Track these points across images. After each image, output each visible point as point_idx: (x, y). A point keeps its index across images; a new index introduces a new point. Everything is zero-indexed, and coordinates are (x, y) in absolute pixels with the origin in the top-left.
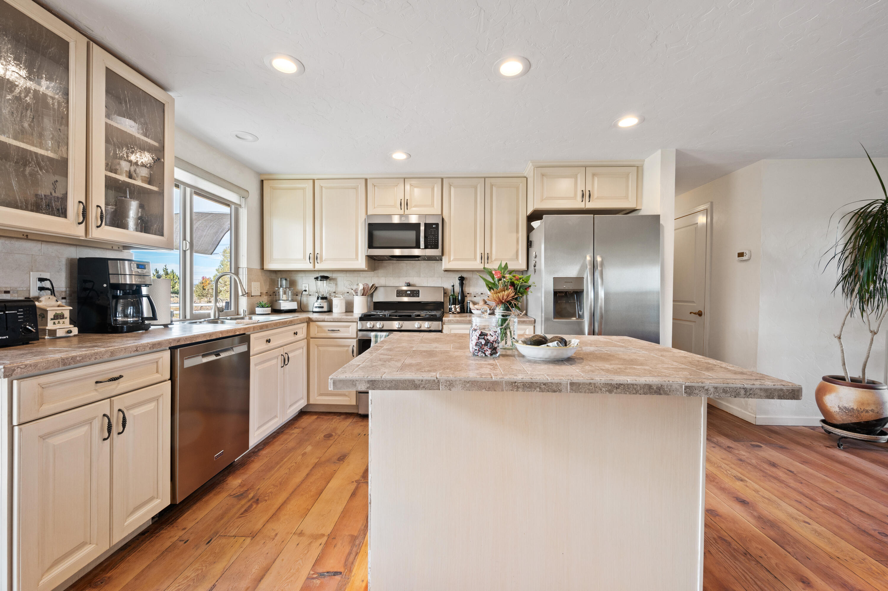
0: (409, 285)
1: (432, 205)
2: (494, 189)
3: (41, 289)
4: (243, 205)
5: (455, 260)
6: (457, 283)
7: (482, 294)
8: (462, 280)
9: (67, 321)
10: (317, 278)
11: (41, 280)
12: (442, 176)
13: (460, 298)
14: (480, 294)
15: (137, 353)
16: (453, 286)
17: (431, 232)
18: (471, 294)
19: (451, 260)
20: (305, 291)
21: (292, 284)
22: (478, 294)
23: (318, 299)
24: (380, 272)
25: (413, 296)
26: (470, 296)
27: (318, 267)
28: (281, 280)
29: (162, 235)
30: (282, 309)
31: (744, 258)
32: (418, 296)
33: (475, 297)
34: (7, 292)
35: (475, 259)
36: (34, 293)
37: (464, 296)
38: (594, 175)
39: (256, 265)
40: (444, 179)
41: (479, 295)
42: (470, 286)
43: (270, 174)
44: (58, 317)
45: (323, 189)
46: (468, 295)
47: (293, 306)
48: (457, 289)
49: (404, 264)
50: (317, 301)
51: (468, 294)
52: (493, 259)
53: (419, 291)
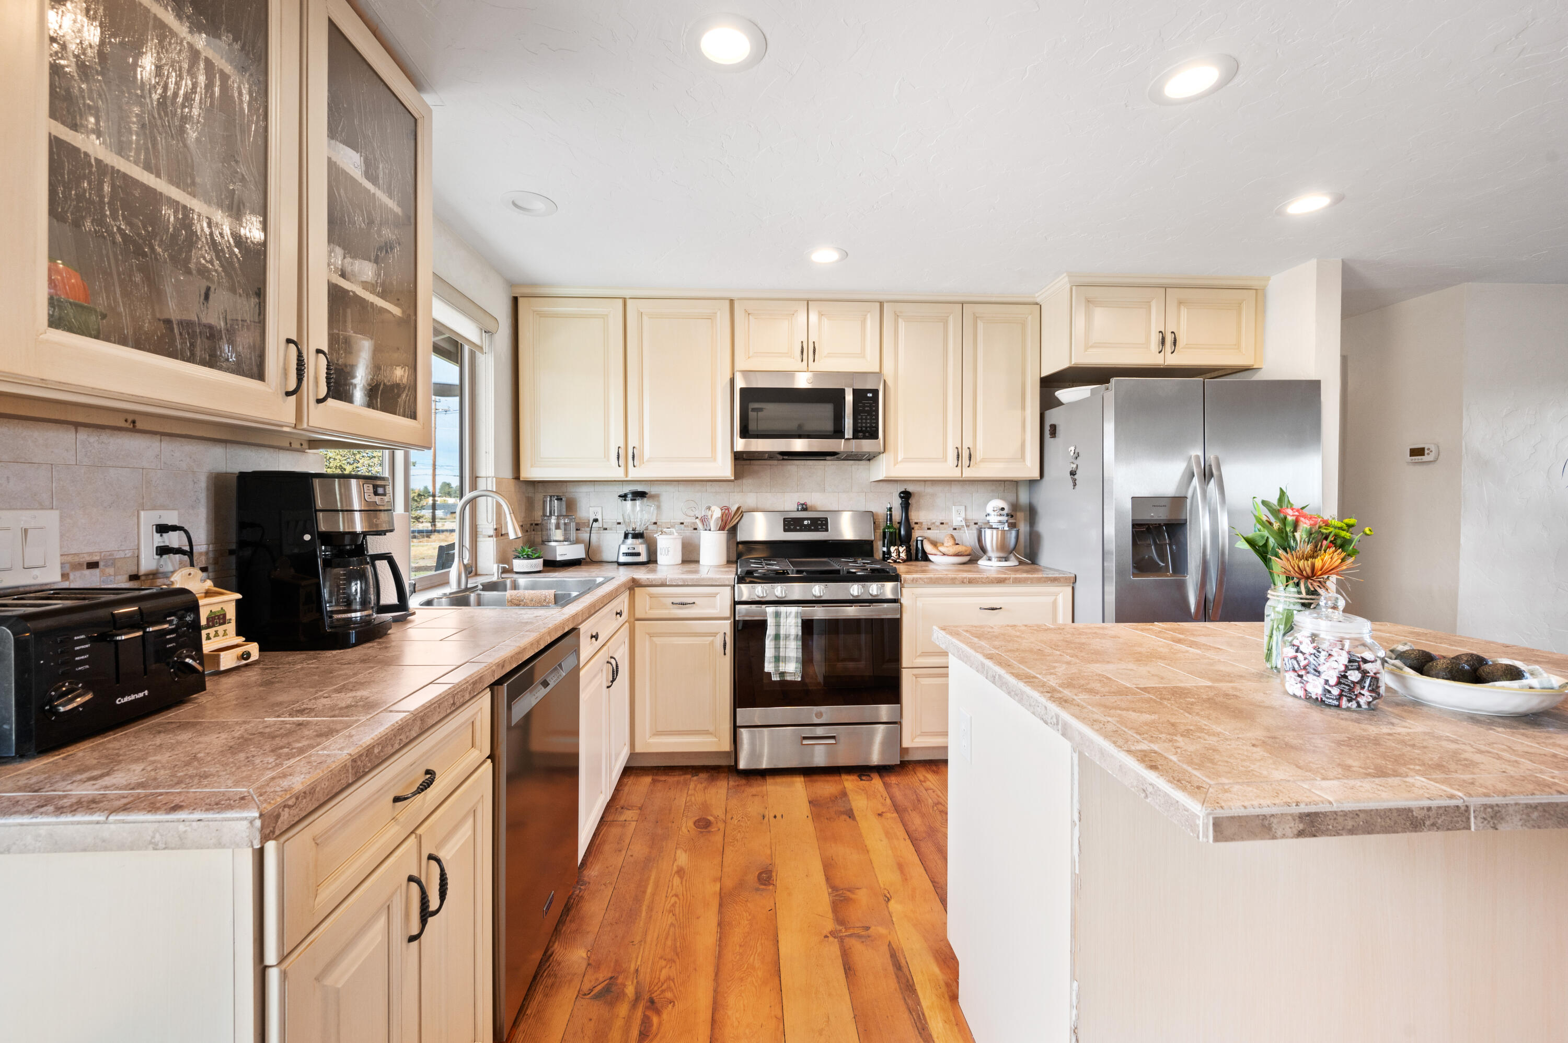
0: (804, 508)
1: (862, 355)
2: (980, 324)
3: (163, 551)
4: (486, 348)
5: (906, 460)
6: (896, 503)
7: (942, 523)
8: (906, 496)
9: (231, 627)
10: (624, 497)
11: (162, 529)
12: (882, 297)
13: (903, 532)
14: (938, 523)
16: (890, 509)
17: (864, 407)
18: (921, 523)
19: (899, 459)
20: (596, 520)
21: (570, 506)
22: (934, 523)
23: (626, 536)
24: (747, 482)
25: (816, 530)
26: (921, 528)
27: (634, 474)
28: (551, 501)
29: (414, 416)
30: (559, 558)
31: (1425, 458)
32: (827, 530)
33: (929, 529)
34: (93, 565)
35: (945, 459)
36: (148, 562)
37: (909, 529)
38: (1180, 303)
39: (507, 473)
40: (885, 305)
41: (937, 526)
42: (918, 509)
43: (534, 285)
44: (218, 619)
45: (645, 318)
46: (916, 527)
47: (577, 552)
48: (897, 515)
49: (794, 467)
50: (623, 542)
51: (916, 523)
52: (978, 459)
53: (826, 519)
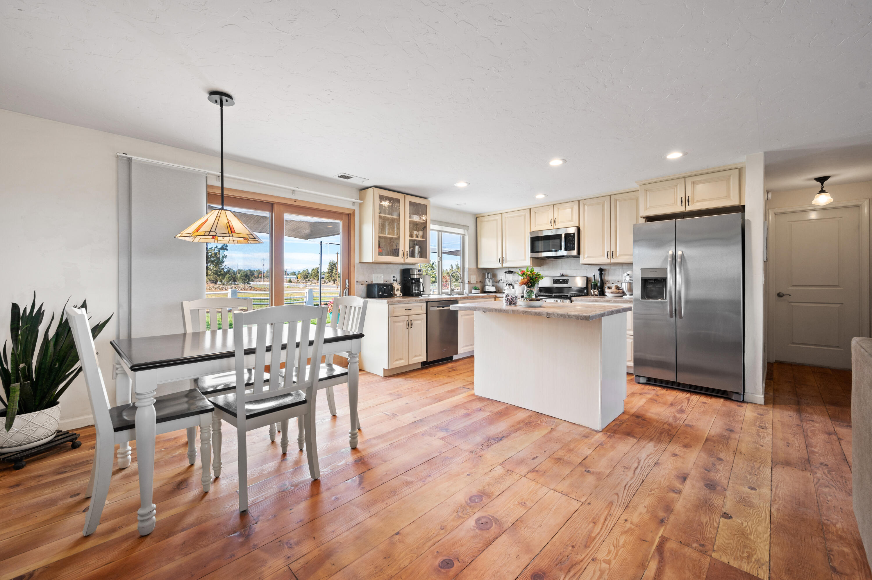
0: (562, 275)
1: (572, 220)
2: (618, 203)
3: (394, 280)
4: (466, 234)
5: (588, 257)
6: (597, 273)
7: (618, 281)
8: (601, 271)
9: (400, 291)
10: (506, 272)
11: (394, 277)
12: (579, 199)
13: (599, 284)
14: (617, 281)
15: (415, 302)
16: (594, 276)
17: (570, 239)
18: (609, 281)
19: (586, 257)
20: (501, 280)
21: (494, 276)
22: (615, 281)
23: (507, 285)
24: (545, 267)
25: (564, 283)
26: (609, 283)
27: (505, 265)
28: (487, 274)
29: (426, 258)
30: (487, 290)
32: (568, 283)
33: (613, 283)
34: (387, 281)
35: (604, 255)
36: (392, 282)
37: (603, 282)
38: (693, 183)
39: (473, 266)
40: (580, 201)
41: (616, 282)
42: (608, 275)
43: (480, 214)
44: (398, 290)
45: (507, 218)
46: (607, 282)
47: (493, 289)
48: (598, 277)
49: (560, 261)
50: (506, 287)
51: (607, 281)
52: (618, 255)
53: (568, 279)
